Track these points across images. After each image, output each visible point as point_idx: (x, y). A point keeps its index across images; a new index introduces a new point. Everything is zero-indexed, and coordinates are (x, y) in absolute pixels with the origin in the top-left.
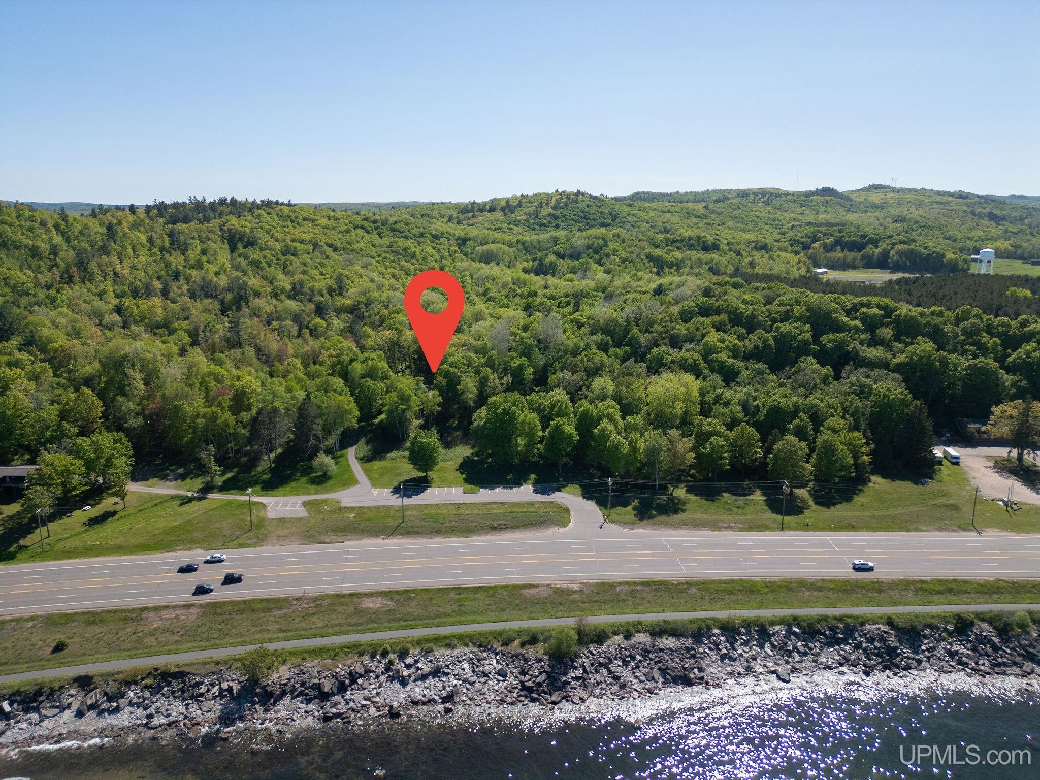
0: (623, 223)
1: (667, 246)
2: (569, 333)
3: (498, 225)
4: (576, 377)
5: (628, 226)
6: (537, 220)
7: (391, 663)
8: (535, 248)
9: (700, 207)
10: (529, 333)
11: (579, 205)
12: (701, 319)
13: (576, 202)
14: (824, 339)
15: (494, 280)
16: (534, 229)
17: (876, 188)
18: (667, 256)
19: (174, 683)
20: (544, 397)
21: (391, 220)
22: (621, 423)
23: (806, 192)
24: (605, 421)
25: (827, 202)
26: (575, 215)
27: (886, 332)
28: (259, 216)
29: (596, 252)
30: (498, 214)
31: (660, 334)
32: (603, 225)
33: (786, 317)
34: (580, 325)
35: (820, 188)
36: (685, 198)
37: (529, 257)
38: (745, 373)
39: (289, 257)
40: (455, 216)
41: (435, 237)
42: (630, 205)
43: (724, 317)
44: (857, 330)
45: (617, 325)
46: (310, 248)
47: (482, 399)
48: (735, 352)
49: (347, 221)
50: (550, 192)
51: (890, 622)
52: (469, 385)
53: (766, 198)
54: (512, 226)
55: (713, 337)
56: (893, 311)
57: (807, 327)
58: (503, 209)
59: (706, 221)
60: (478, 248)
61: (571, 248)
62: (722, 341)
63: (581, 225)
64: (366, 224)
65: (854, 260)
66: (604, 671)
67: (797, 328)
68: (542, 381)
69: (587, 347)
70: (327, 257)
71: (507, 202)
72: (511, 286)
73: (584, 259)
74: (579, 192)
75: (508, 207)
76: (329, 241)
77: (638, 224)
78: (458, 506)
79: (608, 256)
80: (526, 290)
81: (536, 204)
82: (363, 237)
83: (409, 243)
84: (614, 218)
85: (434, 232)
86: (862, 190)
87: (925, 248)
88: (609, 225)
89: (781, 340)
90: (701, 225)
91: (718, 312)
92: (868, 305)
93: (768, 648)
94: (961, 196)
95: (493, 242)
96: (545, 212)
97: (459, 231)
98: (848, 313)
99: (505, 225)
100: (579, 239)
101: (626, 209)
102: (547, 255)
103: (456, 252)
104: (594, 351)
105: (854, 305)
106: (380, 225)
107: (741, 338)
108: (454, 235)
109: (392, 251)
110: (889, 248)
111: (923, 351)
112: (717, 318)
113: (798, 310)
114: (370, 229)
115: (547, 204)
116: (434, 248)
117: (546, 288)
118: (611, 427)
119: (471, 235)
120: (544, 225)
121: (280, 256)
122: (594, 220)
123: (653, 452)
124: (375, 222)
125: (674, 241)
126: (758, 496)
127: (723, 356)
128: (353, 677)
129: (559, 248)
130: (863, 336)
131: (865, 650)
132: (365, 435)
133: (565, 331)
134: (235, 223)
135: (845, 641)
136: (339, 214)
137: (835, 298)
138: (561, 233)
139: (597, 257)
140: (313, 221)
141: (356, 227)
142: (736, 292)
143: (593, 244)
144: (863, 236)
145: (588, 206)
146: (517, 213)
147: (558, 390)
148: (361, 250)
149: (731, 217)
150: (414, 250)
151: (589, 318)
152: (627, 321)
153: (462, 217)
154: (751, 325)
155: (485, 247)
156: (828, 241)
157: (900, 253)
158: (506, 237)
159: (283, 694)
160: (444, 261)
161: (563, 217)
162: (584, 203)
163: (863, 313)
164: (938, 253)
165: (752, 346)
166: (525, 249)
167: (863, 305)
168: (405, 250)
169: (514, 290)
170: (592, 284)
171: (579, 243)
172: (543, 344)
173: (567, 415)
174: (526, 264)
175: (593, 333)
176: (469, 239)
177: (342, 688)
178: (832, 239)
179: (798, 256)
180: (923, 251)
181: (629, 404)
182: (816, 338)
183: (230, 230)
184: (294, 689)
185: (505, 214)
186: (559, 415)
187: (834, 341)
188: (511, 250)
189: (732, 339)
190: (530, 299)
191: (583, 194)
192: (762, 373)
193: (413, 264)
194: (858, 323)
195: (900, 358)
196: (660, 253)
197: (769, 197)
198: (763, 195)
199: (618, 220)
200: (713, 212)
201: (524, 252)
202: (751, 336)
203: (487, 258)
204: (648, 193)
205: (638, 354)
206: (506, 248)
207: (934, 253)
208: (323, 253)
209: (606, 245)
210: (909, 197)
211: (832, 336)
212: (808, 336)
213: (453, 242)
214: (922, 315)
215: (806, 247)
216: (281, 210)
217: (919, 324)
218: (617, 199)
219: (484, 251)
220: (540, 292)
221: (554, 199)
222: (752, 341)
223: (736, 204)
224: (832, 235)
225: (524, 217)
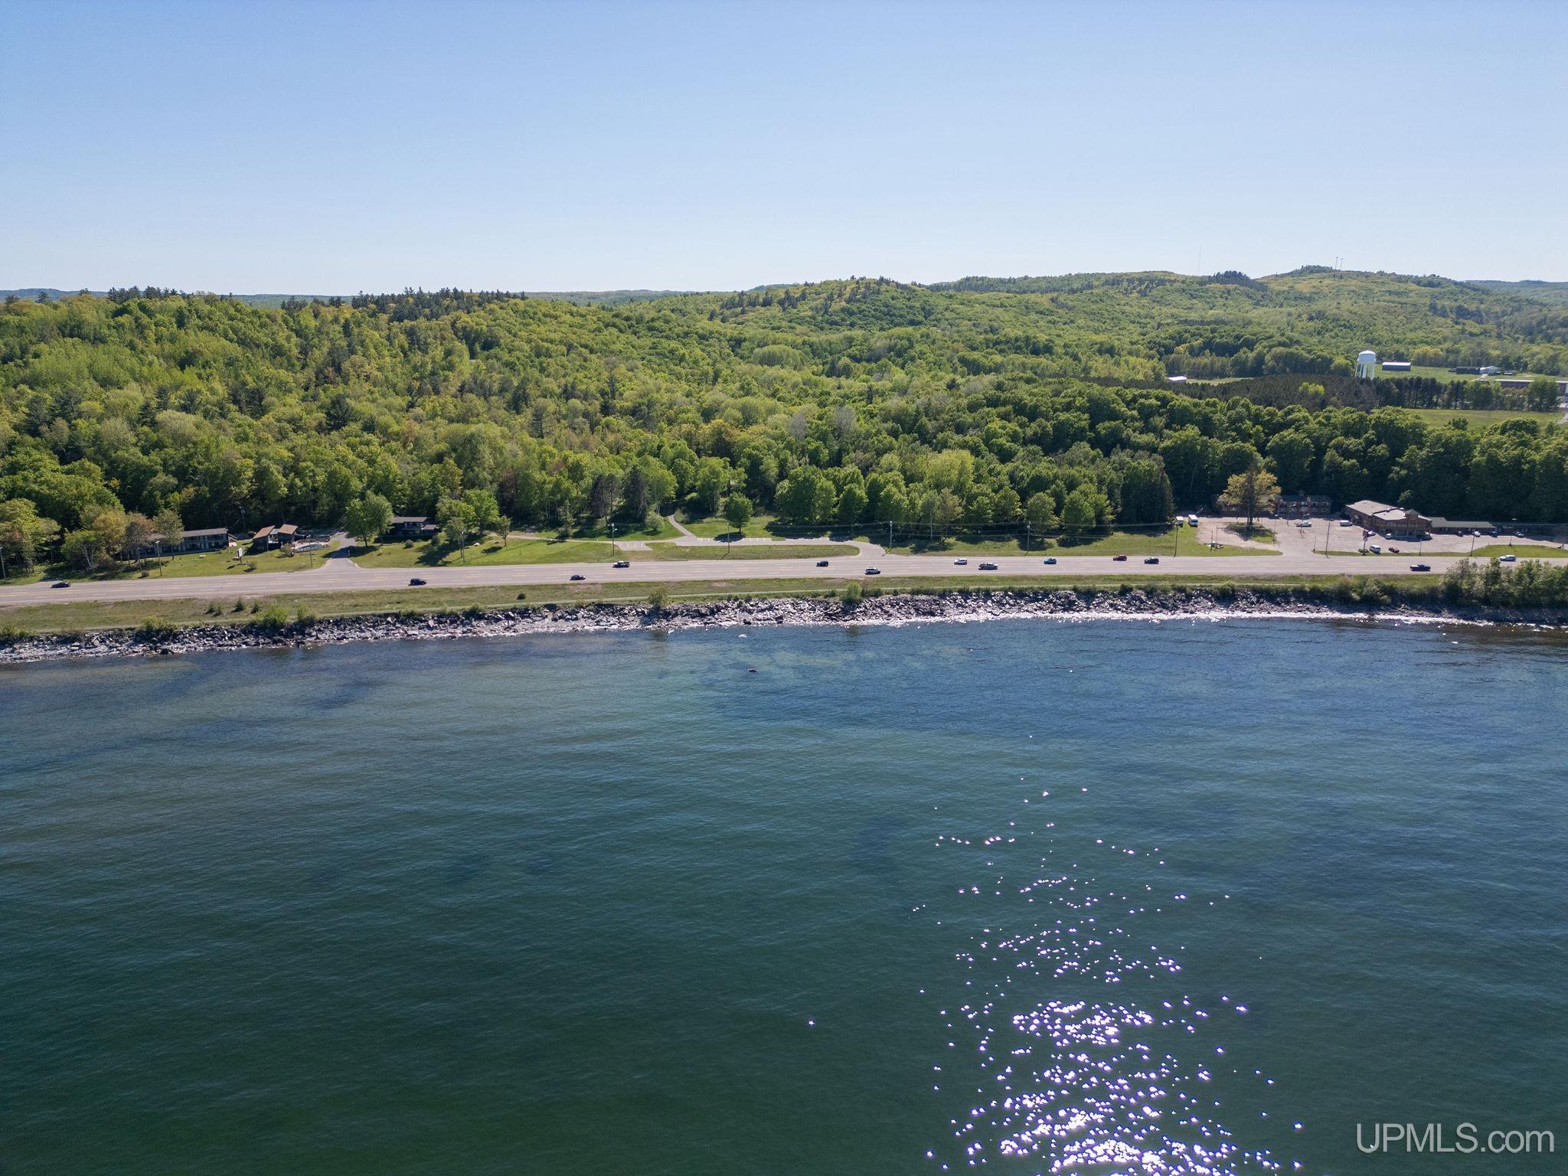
0: (938, 320)
1: (987, 347)
2: (862, 421)
3: (776, 324)
4: (868, 455)
5: (944, 324)
6: (827, 316)
7: (741, 603)
8: (825, 350)
9: (1044, 301)
10: (824, 421)
11: (881, 297)
12: (986, 409)
13: (878, 292)
14: (1100, 427)
15: (782, 381)
16: (822, 329)
17: (1312, 272)
18: (985, 360)
19: (606, 610)
20: (839, 471)
21: (647, 317)
22: (904, 489)
23: (1203, 278)
24: (891, 485)
25: (1229, 292)
26: (875, 310)
27: (1159, 421)
28: (492, 312)
29: (899, 355)
30: (775, 310)
31: (946, 422)
32: (912, 323)
33: (1068, 407)
34: (872, 416)
35: (1222, 272)
36: (1034, 287)
37: (818, 361)
38: (1021, 454)
39: (543, 359)
40: (718, 311)
41: (702, 337)
42: (951, 297)
43: (1009, 407)
44: (1133, 419)
45: (908, 414)
46: (564, 349)
47: (782, 476)
48: (1014, 437)
49: (595, 318)
50: (844, 280)
51: (1075, 589)
52: (771, 465)
53: (1143, 287)
54: (793, 324)
55: (996, 425)
56: (1169, 402)
57: (1086, 416)
58: (781, 303)
59: (1050, 318)
60: (757, 350)
61: (869, 350)
62: (1003, 428)
63: (884, 323)
64: (617, 320)
65: (1223, 367)
66: (879, 610)
67: (1074, 417)
68: (836, 461)
69: (879, 432)
70: (585, 360)
71: (787, 293)
72: (802, 386)
73: (884, 360)
74: (882, 279)
75: (788, 299)
76: (583, 341)
77: (958, 321)
78: (770, 547)
79: (913, 359)
80: (818, 391)
81: (825, 295)
82: (618, 337)
83: (673, 344)
84: (928, 313)
85: (701, 331)
86: (1291, 274)
87: (1309, 352)
88: (920, 323)
89: (1059, 427)
90: (1041, 323)
91: (1004, 404)
92: (1146, 397)
93: (989, 603)
94: (1432, 282)
95: (774, 343)
96: (838, 305)
97: (730, 330)
98: (1128, 404)
99: (784, 324)
100: (879, 340)
101: (943, 303)
102: (839, 359)
103: (729, 355)
104: (885, 435)
105: (1135, 396)
106: (634, 323)
107: (1021, 426)
108: (725, 335)
109: (657, 354)
110: (1265, 351)
111: (1187, 436)
112: (1002, 409)
113: (1079, 401)
114: (622, 327)
115: (840, 296)
116: (703, 350)
117: (839, 388)
118: (894, 490)
119: (747, 336)
120: (836, 323)
121: (533, 358)
122: (901, 316)
123: (928, 506)
124: (627, 319)
125: (997, 343)
126: (1015, 542)
127: (1002, 441)
128: (719, 609)
129: (853, 351)
130: (1137, 424)
131: (1054, 603)
132: (680, 507)
133: (858, 420)
134: (467, 319)
135: (1042, 600)
136: (583, 310)
137: (1118, 391)
138: (857, 333)
139: (900, 361)
140: (556, 317)
141: (607, 326)
142: (1027, 387)
143: (896, 345)
144: (1238, 337)
145: (893, 298)
146: (800, 307)
147: (850, 466)
148: (621, 352)
149: (1085, 312)
150: (682, 352)
151: (881, 409)
152: (917, 412)
153: (727, 312)
154: (1033, 414)
155: (766, 349)
156: (1195, 343)
157: (1277, 358)
158: (790, 337)
159: (676, 615)
160: (718, 365)
161: (860, 312)
162: (888, 295)
163: (1141, 404)
164: (1324, 358)
165: (1032, 433)
166: (813, 352)
167: (1142, 396)
168: (672, 352)
169: (805, 391)
170: (889, 385)
171: (878, 344)
172: (838, 432)
173: (859, 483)
174: (815, 368)
175: (885, 421)
176: (745, 340)
177: (713, 613)
178: (1200, 340)
179: (1151, 362)
180: (1305, 354)
181: (912, 475)
182: (1092, 427)
183: (464, 328)
184: (683, 612)
185: (784, 310)
186: (851, 482)
187: (1109, 428)
188: (797, 352)
189: (1013, 426)
190: (824, 398)
191: (888, 282)
192: (1035, 453)
193: (684, 368)
194: (1135, 413)
195: (1167, 443)
196: (976, 357)
197: (1149, 284)
198: (1141, 281)
199: (933, 317)
200: (1063, 306)
201: (811, 355)
202: (1032, 424)
203: (770, 360)
204: (982, 279)
205: (925, 438)
206: (789, 348)
207: (1319, 357)
208: (580, 355)
209: (911, 346)
210: (1354, 284)
211: (1107, 424)
212: (1084, 424)
213: (725, 344)
214: (1196, 405)
215: (1169, 350)
216: (516, 304)
217: (1191, 414)
218: (936, 288)
219: (764, 354)
220: (832, 392)
221: (848, 289)
222: (1032, 429)
223: (1098, 295)
224: (1201, 336)
225: (810, 313)
